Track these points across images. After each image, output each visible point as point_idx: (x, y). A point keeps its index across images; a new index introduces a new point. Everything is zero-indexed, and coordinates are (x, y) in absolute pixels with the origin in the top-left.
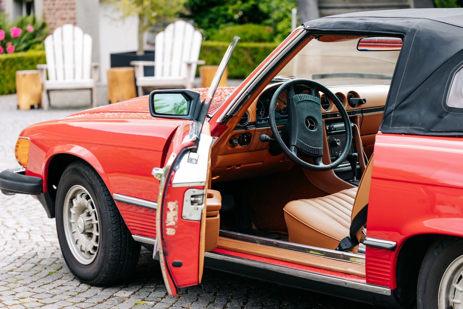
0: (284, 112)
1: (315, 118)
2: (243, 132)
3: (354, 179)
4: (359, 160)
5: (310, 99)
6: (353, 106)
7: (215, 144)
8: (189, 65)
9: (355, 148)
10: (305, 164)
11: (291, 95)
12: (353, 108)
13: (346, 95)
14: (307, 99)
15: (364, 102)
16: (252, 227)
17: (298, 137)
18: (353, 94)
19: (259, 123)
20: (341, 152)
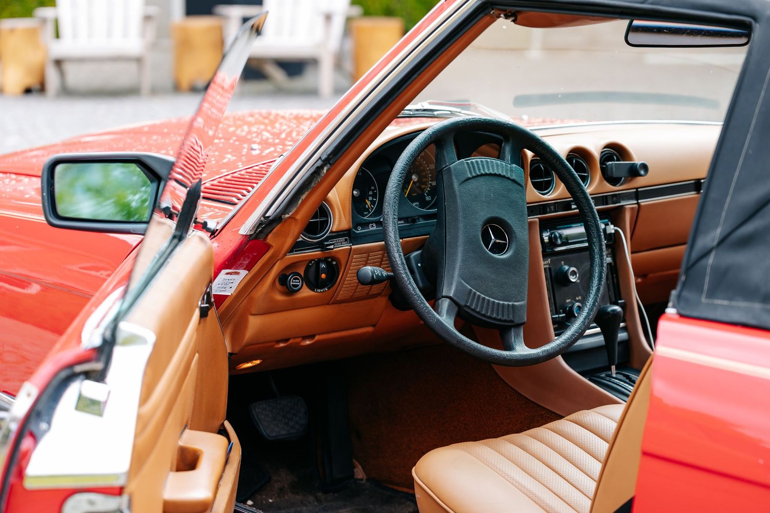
0: (432, 199)
1: (508, 223)
2: (318, 257)
3: (610, 370)
4: (627, 318)
5: (498, 169)
6: (614, 181)
7: (240, 288)
8: (328, 18)
9: (616, 290)
10: (475, 349)
11: (447, 160)
12: (614, 185)
13: (597, 154)
14: (489, 170)
15: (642, 172)
16: (353, 475)
17: (461, 276)
18: (616, 151)
19: (360, 230)
20: (580, 298)
